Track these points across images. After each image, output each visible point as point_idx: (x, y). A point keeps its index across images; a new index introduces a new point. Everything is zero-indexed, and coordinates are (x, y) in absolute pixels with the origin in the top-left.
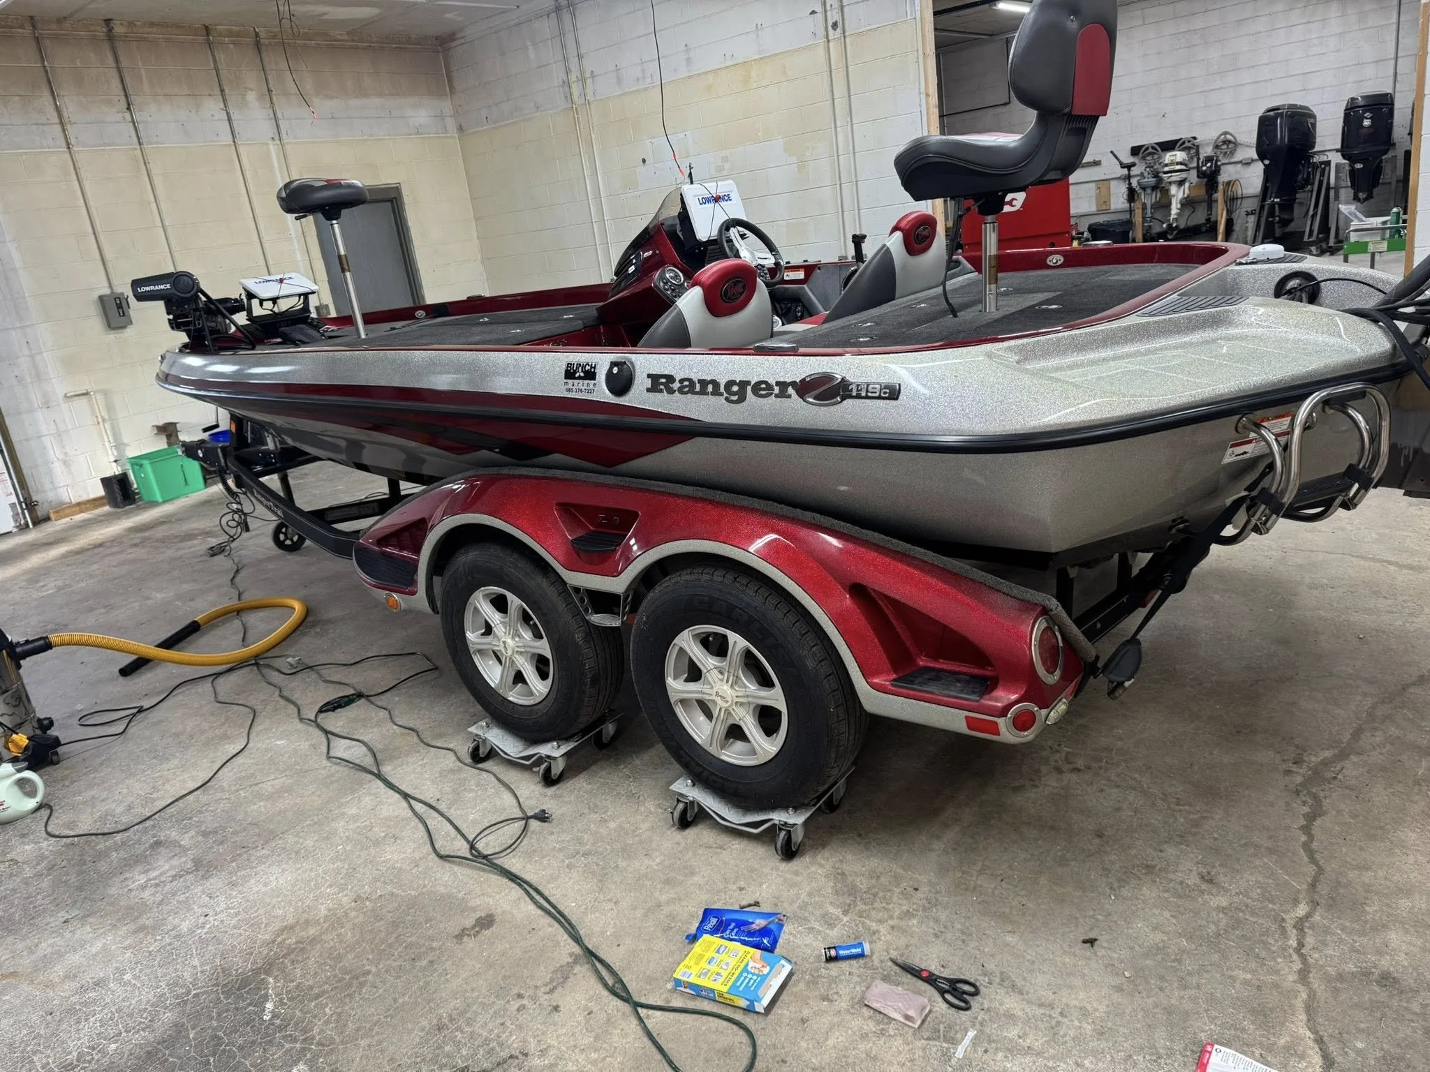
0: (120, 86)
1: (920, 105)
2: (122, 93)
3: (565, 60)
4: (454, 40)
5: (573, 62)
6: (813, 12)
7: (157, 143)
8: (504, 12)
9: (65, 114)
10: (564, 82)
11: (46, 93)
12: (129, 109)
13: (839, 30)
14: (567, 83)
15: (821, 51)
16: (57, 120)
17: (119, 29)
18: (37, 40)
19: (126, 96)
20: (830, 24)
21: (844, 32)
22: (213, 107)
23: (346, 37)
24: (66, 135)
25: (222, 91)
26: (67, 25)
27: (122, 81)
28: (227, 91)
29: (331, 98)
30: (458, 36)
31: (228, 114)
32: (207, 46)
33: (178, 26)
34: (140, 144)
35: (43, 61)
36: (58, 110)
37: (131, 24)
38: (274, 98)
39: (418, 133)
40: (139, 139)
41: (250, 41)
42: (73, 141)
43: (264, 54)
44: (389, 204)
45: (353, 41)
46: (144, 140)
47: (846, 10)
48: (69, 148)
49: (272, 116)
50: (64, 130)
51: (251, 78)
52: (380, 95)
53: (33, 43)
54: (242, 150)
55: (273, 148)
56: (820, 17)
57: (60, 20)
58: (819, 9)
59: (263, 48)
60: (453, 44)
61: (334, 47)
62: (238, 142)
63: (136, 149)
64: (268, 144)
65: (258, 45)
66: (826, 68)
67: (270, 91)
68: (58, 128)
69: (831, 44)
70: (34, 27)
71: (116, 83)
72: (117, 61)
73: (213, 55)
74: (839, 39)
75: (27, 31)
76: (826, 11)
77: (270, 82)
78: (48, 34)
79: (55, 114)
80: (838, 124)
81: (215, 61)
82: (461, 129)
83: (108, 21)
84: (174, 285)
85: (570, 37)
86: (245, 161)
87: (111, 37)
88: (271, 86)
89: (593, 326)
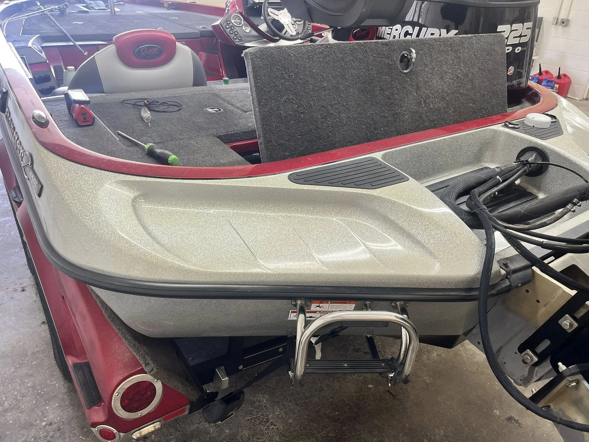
89: (208, 36)
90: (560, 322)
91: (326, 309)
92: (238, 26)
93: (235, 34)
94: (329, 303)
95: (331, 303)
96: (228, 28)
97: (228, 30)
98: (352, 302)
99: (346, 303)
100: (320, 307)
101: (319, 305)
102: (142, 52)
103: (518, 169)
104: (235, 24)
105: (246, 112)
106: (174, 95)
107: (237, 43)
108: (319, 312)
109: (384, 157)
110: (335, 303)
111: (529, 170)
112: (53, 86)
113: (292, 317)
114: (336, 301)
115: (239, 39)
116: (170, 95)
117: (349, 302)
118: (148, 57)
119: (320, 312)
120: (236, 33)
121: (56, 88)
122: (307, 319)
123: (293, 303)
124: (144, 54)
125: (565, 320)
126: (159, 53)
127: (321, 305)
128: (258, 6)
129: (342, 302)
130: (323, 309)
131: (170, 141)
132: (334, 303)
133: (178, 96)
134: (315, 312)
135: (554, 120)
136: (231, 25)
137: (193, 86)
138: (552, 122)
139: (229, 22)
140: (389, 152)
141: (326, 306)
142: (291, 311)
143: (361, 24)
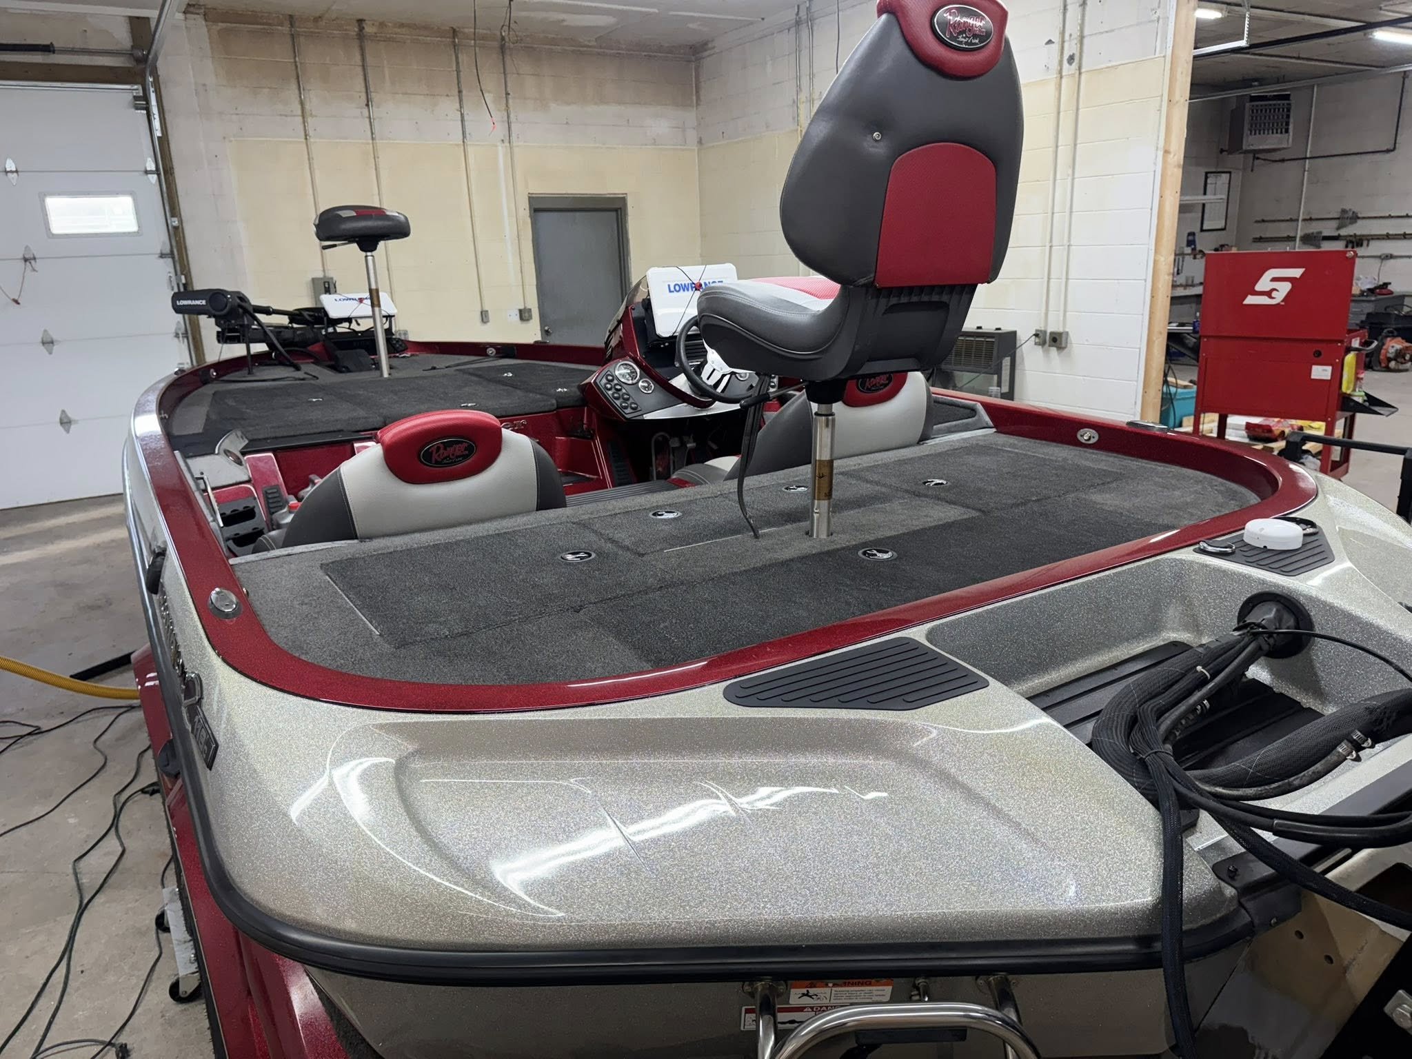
0: (363, 85)
1: (1155, 164)
2: (364, 90)
3: (798, 78)
4: (706, 50)
5: (805, 81)
6: (1050, 42)
7: (390, 139)
8: (752, 23)
9: (307, 107)
10: (794, 102)
11: (294, 86)
12: (367, 105)
13: (1075, 65)
14: (795, 103)
15: (1051, 88)
16: (299, 112)
17: (369, 29)
18: (292, 36)
19: (367, 92)
20: (1066, 57)
21: (1080, 68)
22: (449, 106)
23: (593, 43)
24: (305, 126)
25: (460, 92)
26: (322, 23)
27: (365, 79)
28: (464, 92)
29: (568, 104)
30: (710, 45)
31: (462, 115)
32: (452, 47)
33: (426, 28)
34: (373, 139)
35: (295, 57)
36: (302, 104)
37: (382, 25)
38: (510, 101)
39: (654, 144)
40: (372, 134)
41: (496, 44)
42: (311, 133)
43: (508, 59)
44: (614, 214)
45: (601, 47)
46: (377, 135)
47: (1086, 41)
48: (306, 139)
49: (506, 118)
50: (304, 122)
51: (491, 81)
52: (620, 102)
53: (289, 40)
54: (470, 150)
55: (501, 150)
56: (1055, 47)
57: (317, 19)
58: (1056, 39)
59: (508, 52)
60: (706, 53)
61: (582, 53)
62: (468, 142)
63: (368, 144)
64: (496, 146)
65: (502, 49)
66: (1054, 110)
67: (507, 94)
68: (300, 119)
69: (1064, 81)
70: (292, 25)
71: (360, 79)
72: (363, 59)
73: (457, 58)
74: (1073, 75)
75: (286, 29)
76: (1063, 42)
77: (509, 84)
78: (305, 32)
79: (299, 107)
80: (1058, 176)
81: (458, 63)
82: (700, 142)
83: (360, 21)
84: (209, 301)
85: (805, 53)
86: (471, 160)
87: (361, 36)
88: (508, 89)
89: (573, 406)
90: (1387, 1009)
91: (826, 1002)
92: (630, 382)
93: (624, 399)
94: (830, 985)
95: (835, 985)
96: (610, 389)
97: (610, 392)
98: (884, 980)
99: (870, 984)
100: (810, 997)
101: (808, 991)
102: (434, 453)
103: (1242, 644)
104: (623, 380)
105: (643, 555)
106: (497, 532)
107: (627, 416)
108: (810, 1010)
109: (930, 636)
110: (845, 985)
111: (1269, 644)
112: (260, 527)
113: (747, 1022)
114: (847, 981)
115: (632, 408)
116: (491, 533)
117: (877, 981)
118: (445, 461)
119: (812, 1008)
120: (625, 396)
121: (265, 531)
122: (780, 1026)
123: (747, 988)
124: (439, 455)
125: (1400, 1005)
126: (467, 452)
127: (812, 991)
128: (667, 344)
129: (861, 981)
130: (819, 1001)
131: (484, 628)
132: (841, 986)
133: (505, 533)
134: (800, 1009)
135: (1310, 530)
136: (616, 382)
137: (537, 510)
138: (1305, 535)
139: (610, 378)
140: (942, 624)
141: (824, 993)
142: (744, 1008)
143: (857, 371)
